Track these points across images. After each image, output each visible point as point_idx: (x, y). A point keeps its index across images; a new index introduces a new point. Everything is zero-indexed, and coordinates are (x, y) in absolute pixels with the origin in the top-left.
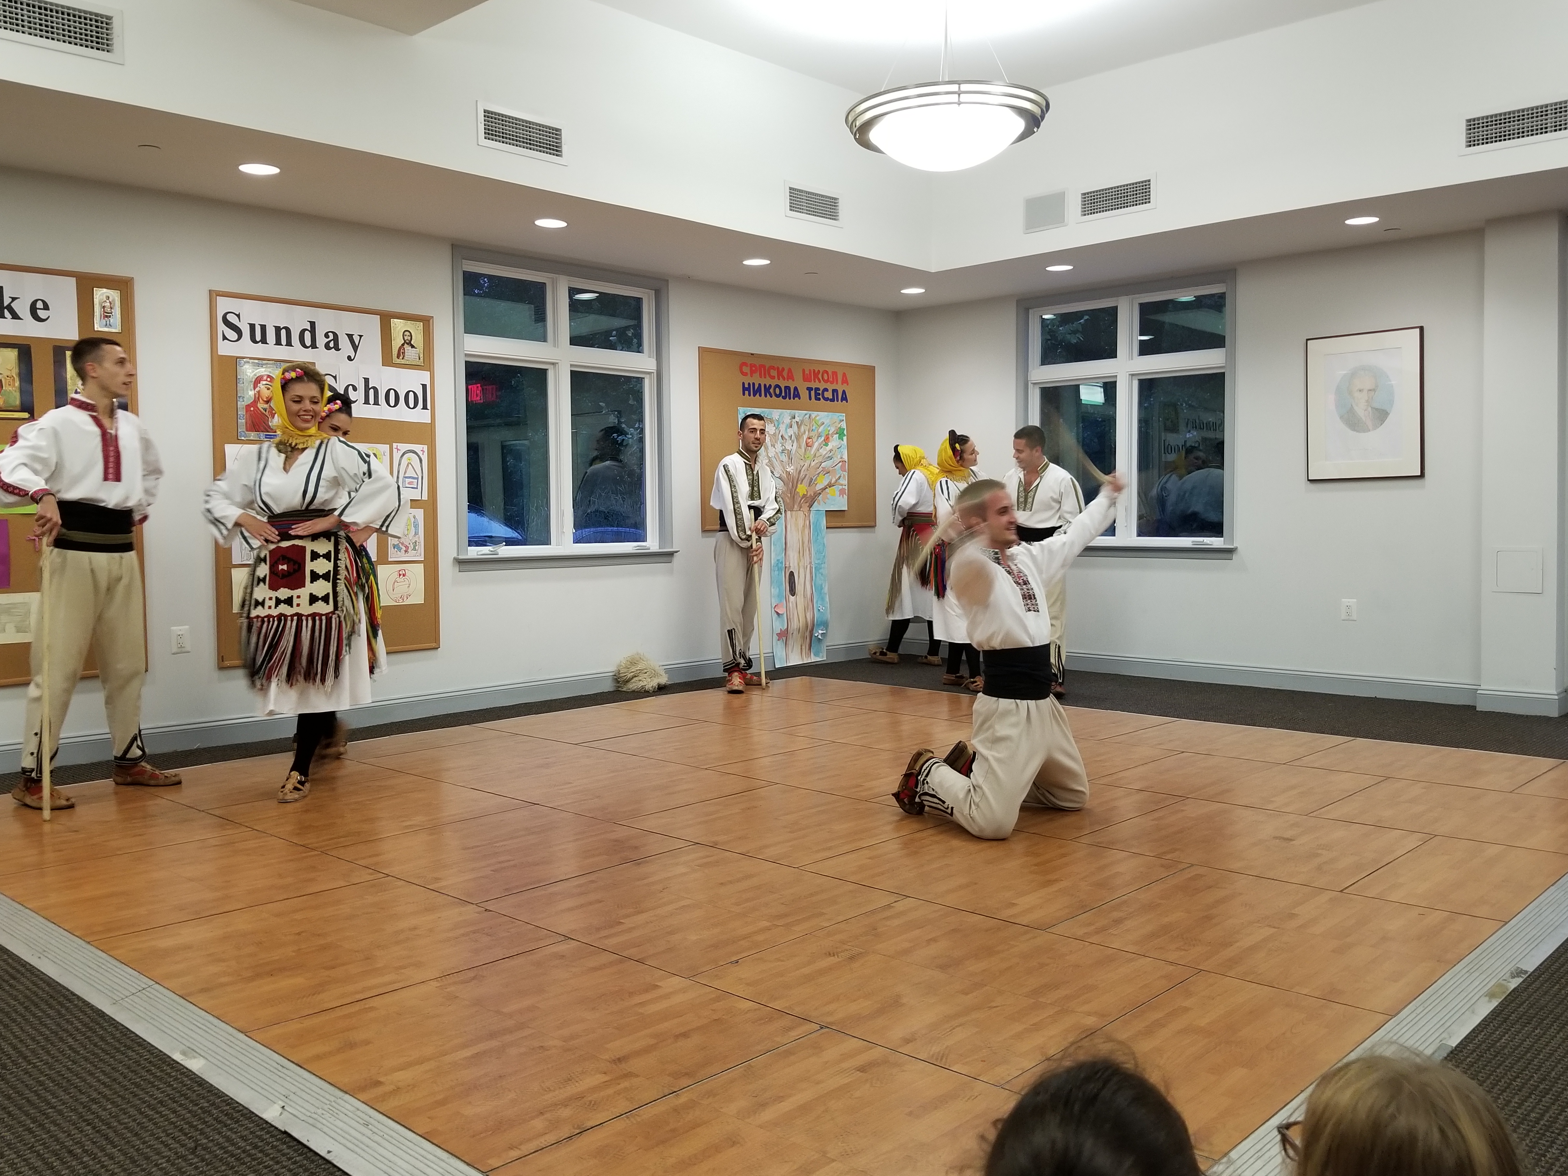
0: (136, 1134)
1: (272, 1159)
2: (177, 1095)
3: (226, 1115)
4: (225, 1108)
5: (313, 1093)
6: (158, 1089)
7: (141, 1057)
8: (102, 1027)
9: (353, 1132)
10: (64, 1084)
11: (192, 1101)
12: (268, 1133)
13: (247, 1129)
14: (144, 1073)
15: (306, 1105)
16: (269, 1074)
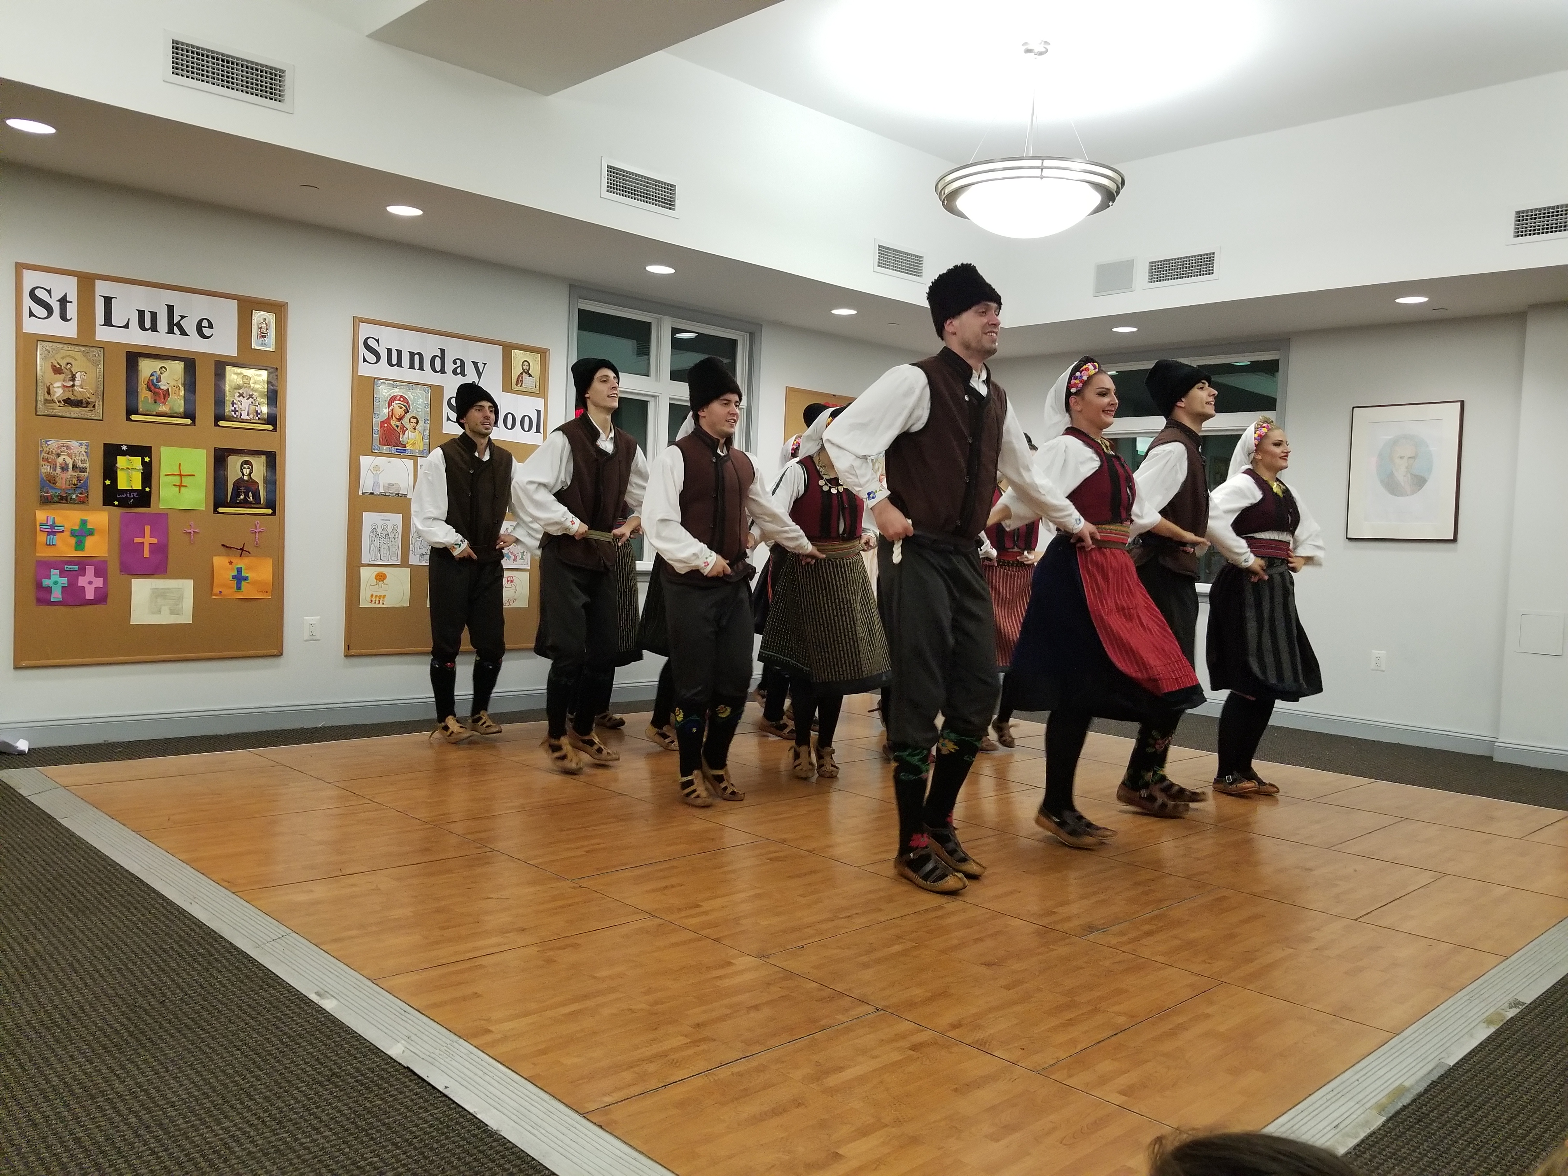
0: (278, 1061)
1: (397, 1089)
2: (313, 1029)
3: (356, 1049)
4: (355, 1043)
5: (431, 1036)
6: (297, 1024)
7: (282, 994)
8: (246, 967)
9: (466, 1071)
10: (216, 1014)
11: (326, 1036)
12: (393, 1067)
13: (373, 1062)
14: (284, 1008)
15: (426, 1046)
16: (393, 1016)
